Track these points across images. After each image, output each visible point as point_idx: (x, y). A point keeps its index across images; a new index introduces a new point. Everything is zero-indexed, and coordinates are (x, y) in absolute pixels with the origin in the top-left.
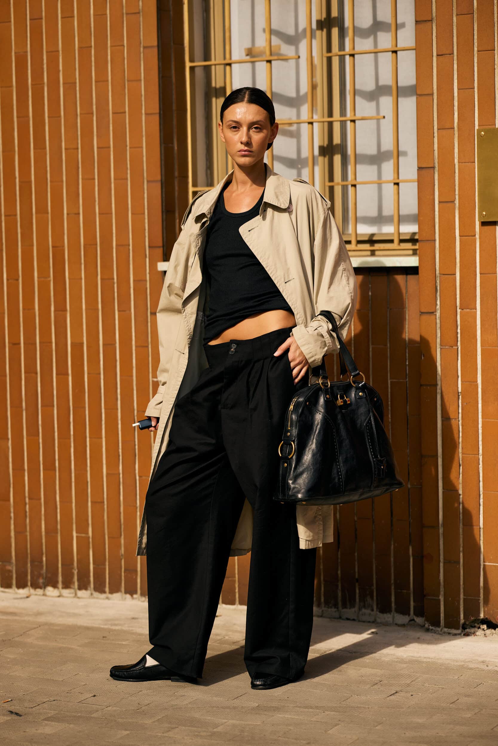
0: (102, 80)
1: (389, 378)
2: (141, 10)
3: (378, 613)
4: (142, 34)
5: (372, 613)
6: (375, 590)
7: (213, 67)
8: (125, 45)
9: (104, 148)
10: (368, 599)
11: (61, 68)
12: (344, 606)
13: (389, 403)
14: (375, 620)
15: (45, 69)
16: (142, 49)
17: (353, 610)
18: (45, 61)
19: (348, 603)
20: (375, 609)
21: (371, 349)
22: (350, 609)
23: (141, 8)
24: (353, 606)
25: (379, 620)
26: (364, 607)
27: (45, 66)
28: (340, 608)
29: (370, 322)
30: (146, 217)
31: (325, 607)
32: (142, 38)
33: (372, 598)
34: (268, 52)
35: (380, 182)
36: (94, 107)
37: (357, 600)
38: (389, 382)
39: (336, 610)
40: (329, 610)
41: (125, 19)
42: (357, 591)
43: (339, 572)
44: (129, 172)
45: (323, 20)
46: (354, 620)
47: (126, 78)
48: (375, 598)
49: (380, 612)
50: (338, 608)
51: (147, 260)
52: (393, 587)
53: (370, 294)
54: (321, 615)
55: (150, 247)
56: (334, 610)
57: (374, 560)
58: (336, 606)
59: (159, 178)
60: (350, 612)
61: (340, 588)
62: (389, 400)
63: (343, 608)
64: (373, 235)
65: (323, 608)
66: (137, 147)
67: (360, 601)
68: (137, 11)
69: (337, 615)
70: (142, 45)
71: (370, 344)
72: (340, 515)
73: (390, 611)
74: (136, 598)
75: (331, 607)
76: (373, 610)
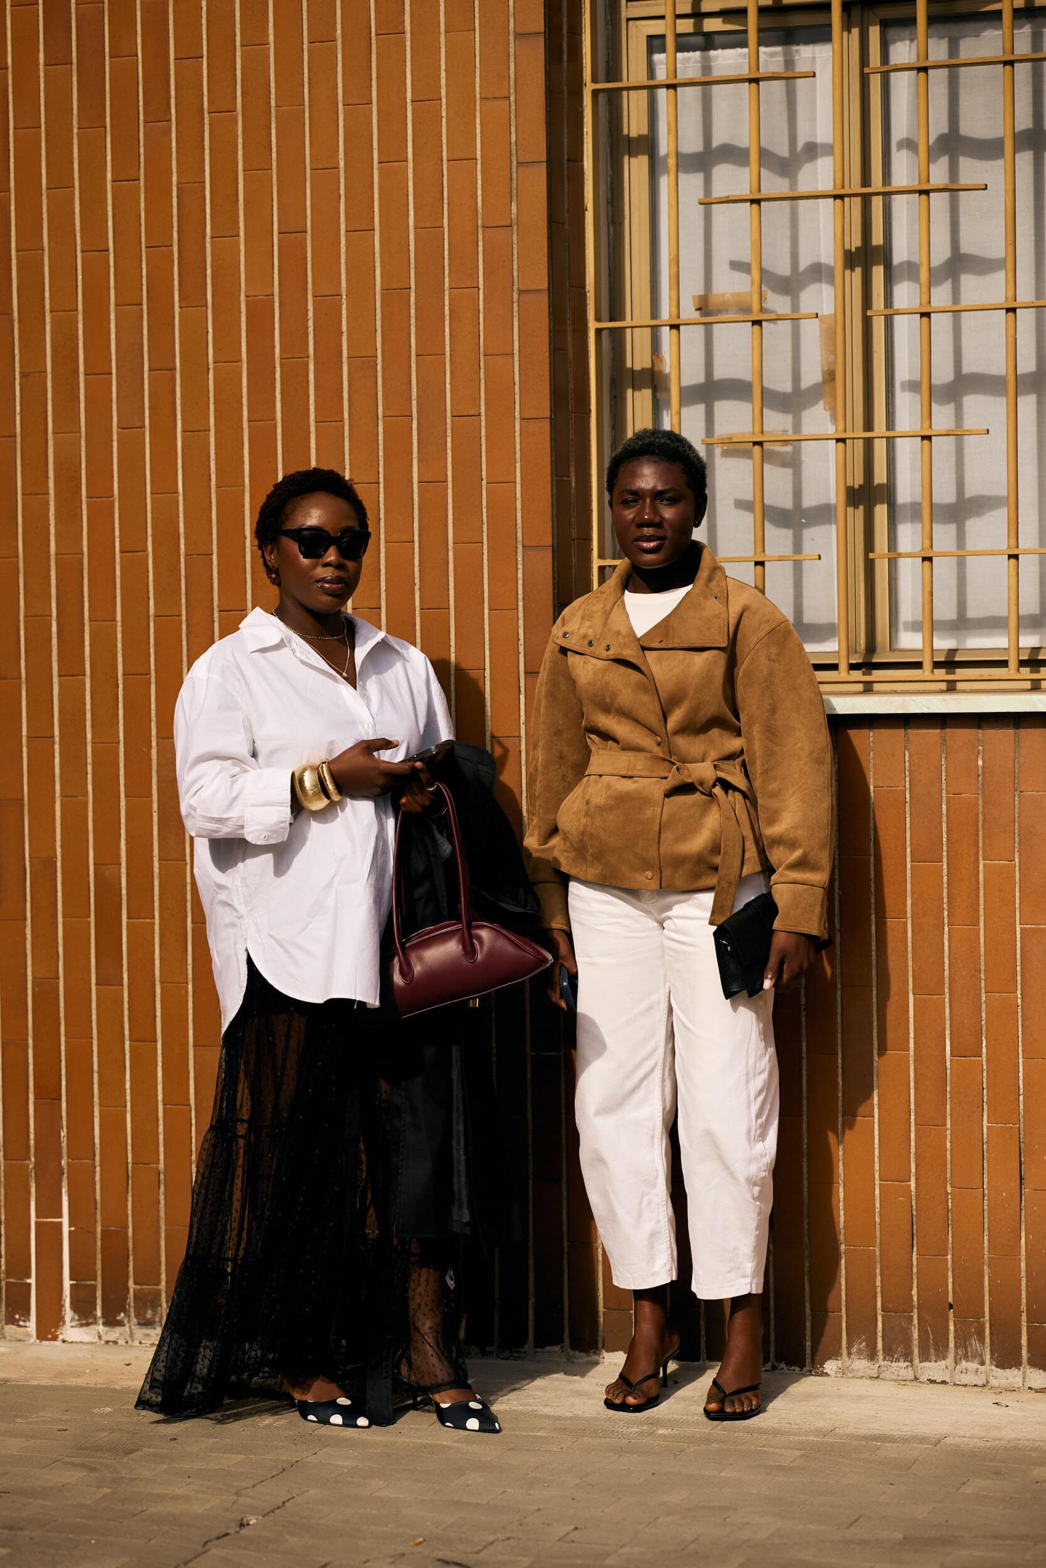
0: (430, 351)
1: (1018, 921)
2: (515, 222)
3: (993, 1367)
4: (515, 267)
5: (982, 1368)
6: (987, 1325)
7: (629, 331)
8: (481, 286)
9: (433, 483)
10: (975, 1342)
11: (344, 328)
12: (925, 1357)
13: (1019, 968)
14: (987, 1382)
15: (311, 330)
16: (515, 295)
17: (942, 1363)
18: (311, 314)
19: (932, 1351)
20: (988, 1362)
21: (981, 868)
22: (936, 1361)
23: (514, 216)
24: (941, 1355)
25: (994, 1382)
26: (966, 1357)
27: (311, 323)
28: (916, 1361)
29: (981, 817)
30: (521, 615)
31: (884, 1359)
32: (515, 274)
33: (981, 1339)
34: (756, 307)
35: (961, 553)
36: (414, 403)
37: (952, 1345)
38: (1018, 929)
39: (907, 1364)
40: (894, 1364)
41: (480, 236)
42: (952, 1328)
43: (914, 1292)
44: (485, 528)
45: (853, 249)
46: (944, 1382)
47: (482, 349)
48: (988, 1340)
49: (997, 1366)
50: (911, 1361)
51: (522, 697)
52: (1024, 1317)
53: (980, 763)
54: (876, 1376)
55: (526, 673)
56: (902, 1364)
57: (986, 1267)
58: (907, 1356)
59: (549, 541)
60: (935, 1369)
61: (916, 1322)
62: (1019, 963)
63: (920, 1362)
64: (952, 652)
65: (881, 1363)
66: (500, 481)
67: (956, 1347)
68: (508, 223)
69: (910, 1374)
70: (515, 288)
71: (981, 858)
72: (917, 1183)
73: (1018, 1364)
74: (491, 1353)
75: (897, 1360)
76: (983, 1363)
